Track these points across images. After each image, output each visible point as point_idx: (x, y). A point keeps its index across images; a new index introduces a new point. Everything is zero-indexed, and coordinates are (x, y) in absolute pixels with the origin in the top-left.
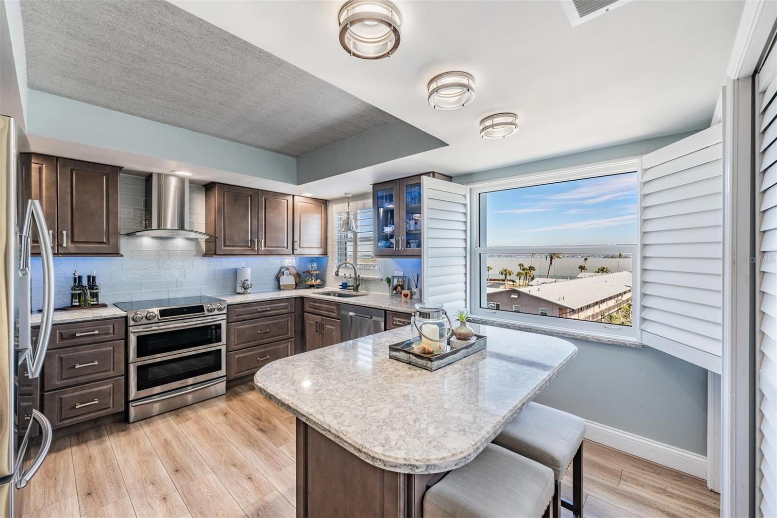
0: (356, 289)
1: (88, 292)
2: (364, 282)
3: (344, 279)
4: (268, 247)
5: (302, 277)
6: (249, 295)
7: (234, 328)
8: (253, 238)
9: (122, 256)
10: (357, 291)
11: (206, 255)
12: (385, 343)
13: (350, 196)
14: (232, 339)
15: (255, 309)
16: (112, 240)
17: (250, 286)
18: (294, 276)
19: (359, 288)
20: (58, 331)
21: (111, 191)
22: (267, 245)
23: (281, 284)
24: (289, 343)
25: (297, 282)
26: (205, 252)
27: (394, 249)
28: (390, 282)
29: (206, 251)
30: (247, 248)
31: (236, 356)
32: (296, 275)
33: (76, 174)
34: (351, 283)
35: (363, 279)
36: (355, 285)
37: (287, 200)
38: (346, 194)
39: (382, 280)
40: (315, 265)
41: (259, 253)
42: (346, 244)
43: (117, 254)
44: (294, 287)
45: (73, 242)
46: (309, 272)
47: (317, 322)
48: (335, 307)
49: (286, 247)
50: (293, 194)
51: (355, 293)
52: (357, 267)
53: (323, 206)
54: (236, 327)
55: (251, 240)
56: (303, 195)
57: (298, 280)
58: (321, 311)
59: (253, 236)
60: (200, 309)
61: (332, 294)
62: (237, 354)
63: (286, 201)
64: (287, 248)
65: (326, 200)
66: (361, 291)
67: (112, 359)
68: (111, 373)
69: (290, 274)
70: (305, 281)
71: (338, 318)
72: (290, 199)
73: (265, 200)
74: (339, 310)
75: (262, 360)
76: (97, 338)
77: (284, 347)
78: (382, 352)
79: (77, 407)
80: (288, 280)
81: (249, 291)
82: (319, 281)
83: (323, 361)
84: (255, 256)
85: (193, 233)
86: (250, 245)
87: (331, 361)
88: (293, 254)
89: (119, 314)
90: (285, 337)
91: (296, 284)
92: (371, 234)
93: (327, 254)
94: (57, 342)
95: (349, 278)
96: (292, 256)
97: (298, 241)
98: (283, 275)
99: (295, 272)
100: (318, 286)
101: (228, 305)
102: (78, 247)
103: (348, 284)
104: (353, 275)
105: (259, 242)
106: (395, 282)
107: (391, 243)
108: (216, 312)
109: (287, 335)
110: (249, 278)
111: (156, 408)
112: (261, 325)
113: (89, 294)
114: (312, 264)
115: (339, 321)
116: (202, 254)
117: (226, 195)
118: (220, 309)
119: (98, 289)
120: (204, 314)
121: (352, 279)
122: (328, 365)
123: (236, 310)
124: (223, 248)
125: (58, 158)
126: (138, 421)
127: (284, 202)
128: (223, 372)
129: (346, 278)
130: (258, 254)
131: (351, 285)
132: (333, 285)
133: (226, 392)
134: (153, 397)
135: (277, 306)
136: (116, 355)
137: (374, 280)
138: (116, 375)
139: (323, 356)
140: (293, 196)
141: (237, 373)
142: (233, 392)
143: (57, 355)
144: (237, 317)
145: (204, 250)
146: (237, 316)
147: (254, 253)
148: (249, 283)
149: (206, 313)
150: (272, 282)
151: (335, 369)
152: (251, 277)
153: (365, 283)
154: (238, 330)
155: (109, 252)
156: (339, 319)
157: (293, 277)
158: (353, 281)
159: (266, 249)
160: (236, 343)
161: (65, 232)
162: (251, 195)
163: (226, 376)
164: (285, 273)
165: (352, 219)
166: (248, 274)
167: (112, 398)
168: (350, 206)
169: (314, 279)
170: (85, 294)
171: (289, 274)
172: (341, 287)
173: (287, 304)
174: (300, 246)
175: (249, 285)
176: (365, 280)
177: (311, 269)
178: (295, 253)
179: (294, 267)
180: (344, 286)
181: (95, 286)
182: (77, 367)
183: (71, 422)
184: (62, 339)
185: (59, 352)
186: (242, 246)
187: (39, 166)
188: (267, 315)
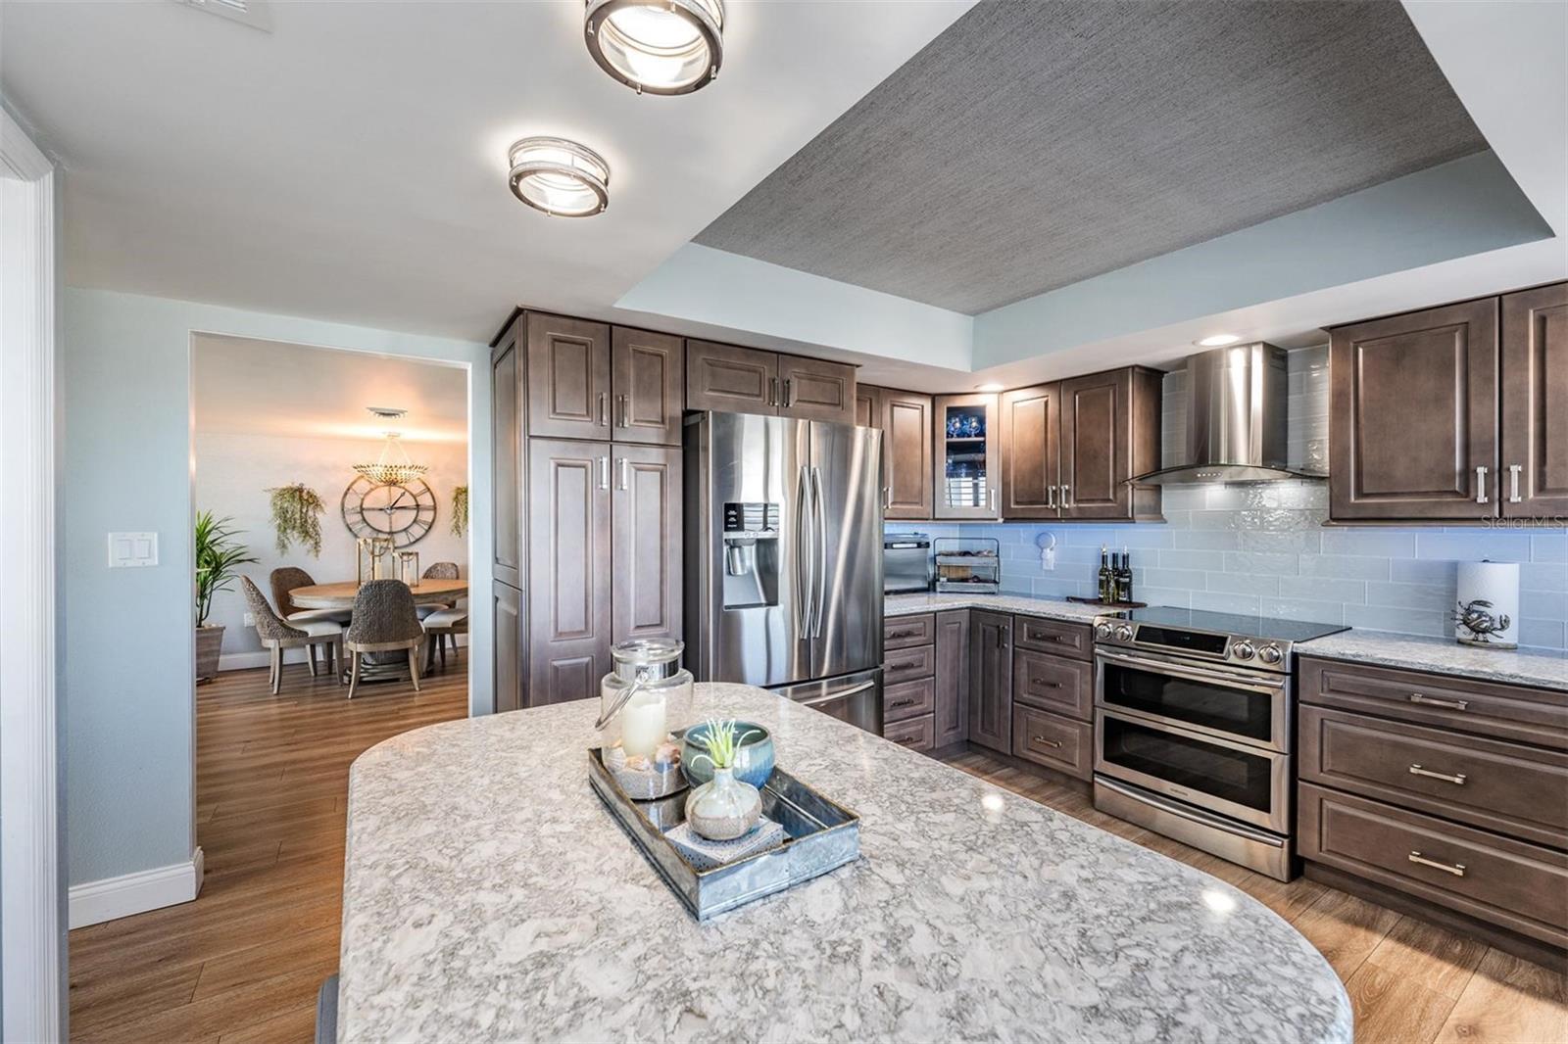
7: (1322, 723)
8: (1472, 466)
9: (1166, 521)
14: (1313, 750)
15: (1401, 691)
16: (1119, 497)
20: (1025, 625)
21: (1119, 412)
30: (1449, 499)
31: (1330, 805)
33: (1080, 398)
41: (1504, 515)
43: (1126, 518)
45: (1076, 501)
54: (1326, 723)
55: (1466, 473)
59: (1475, 459)
62: (1330, 798)
67: (1078, 688)
68: (1079, 712)
76: (1061, 647)
79: (1040, 741)
89: (1085, 619)
94: (1025, 640)
101: (1294, 653)
102: (1083, 509)
105: (1504, 475)
108: (1257, 662)
112: (1427, 749)
116: (1322, 520)
119: (1130, 577)
120: (1224, 658)
123: (1328, 674)
124: (1353, 501)
125: (1061, 381)
126: (1105, 812)
128: (1275, 819)
130: (1501, 518)
133: (1288, 878)
134: (1126, 786)
136: (1083, 685)
138: (1083, 717)
141: (1334, 853)
143: (1024, 658)
144: (1329, 696)
146: (1332, 691)
147: (1481, 514)
149: (1231, 657)
154: (1336, 732)
160: (1324, 767)
162: (1466, 325)
163: (1289, 837)
166: (1496, 585)
167: (1077, 751)
181: (1130, 572)
183: (1035, 758)
184: (1029, 637)
185: (1026, 654)
186: (1426, 494)
187: (1045, 399)
188: (1455, 725)
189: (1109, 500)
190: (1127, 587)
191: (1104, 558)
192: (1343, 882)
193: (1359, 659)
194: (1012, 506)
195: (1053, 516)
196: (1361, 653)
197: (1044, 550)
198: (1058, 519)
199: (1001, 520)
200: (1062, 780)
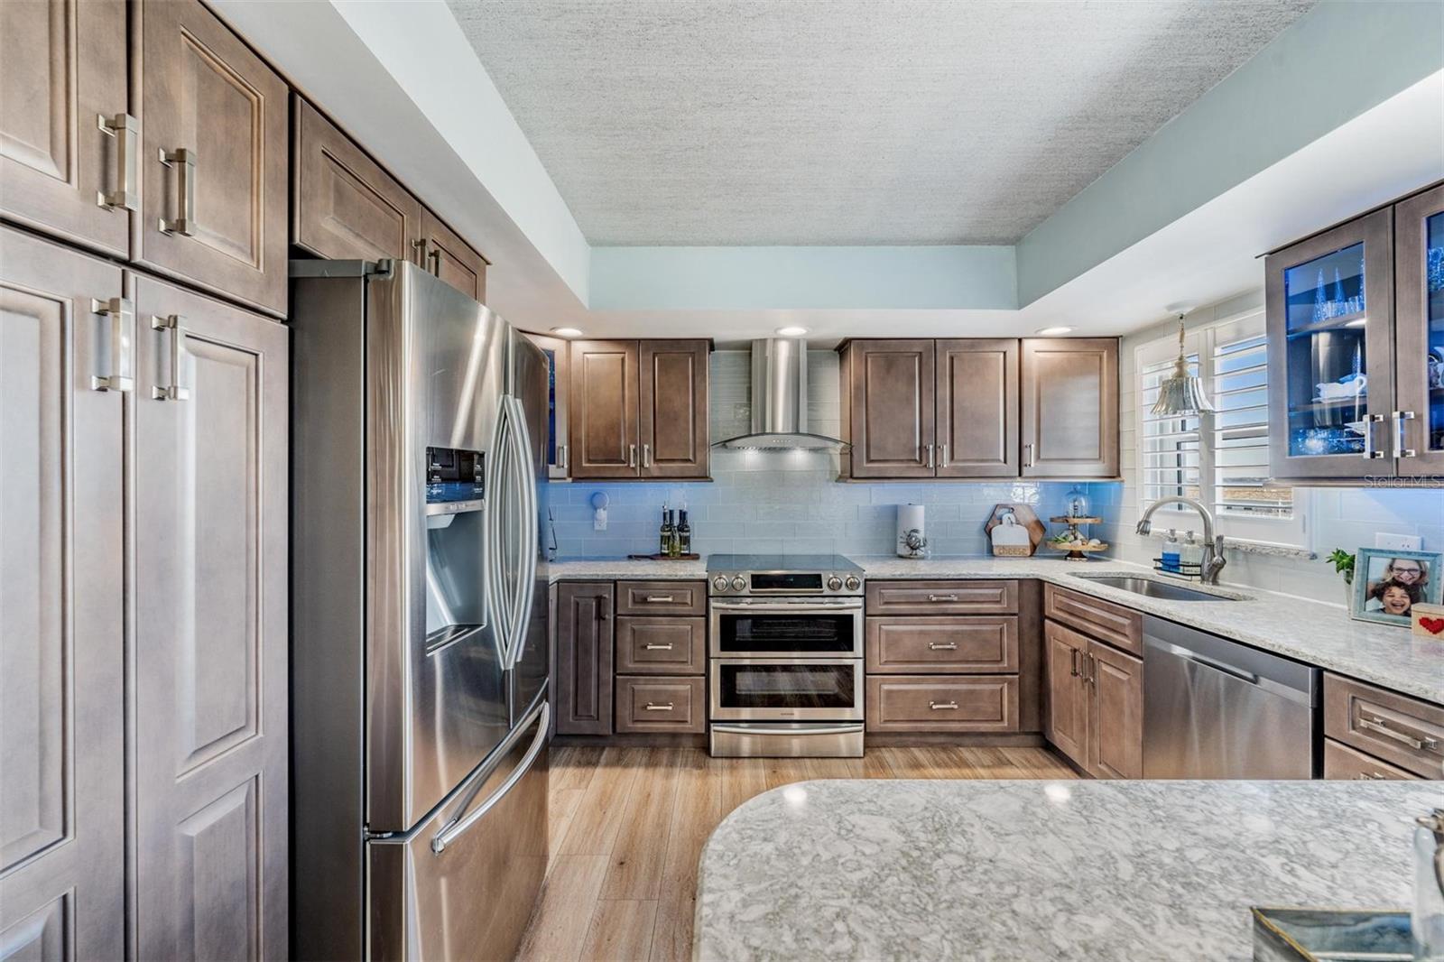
0: (1213, 574)
1: (677, 536)
2: (1240, 556)
3: (1168, 543)
4: (959, 461)
5: (1049, 530)
6: (921, 563)
7: (880, 628)
8: (924, 444)
9: (712, 481)
10: (1215, 582)
11: (841, 479)
12: (1257, 845)
13: (1186, 311)
14: (876, 650)
15: (922, 595)
16: (699, 458)
17: (922, 544)
18: (1027, 527)
19: (1222, 573)
20: (630, 591)
21: (697, 379)
22: (955, 457)
23: (994, 544)
24: (1006, 684)
25: (1036, 543)
26: (839, 473)
27: (1367, 455)
28: (1351, 565)
29: (842, 472)
30: (913, 464)
31: (886, 687)
32: (1033, 525)
33: (659, 360)
34: (1191, 554)
35: (1235, 549)
36: (1206, 564)
37: (1005, 353)
38: (1171, 307)
39: (1314, 557)
40: (1084, 504)
41: (938, 475)
42: (1178, 448)
43: (704, 477)
44: (1029, 553)
45: (656, 460)
46: (1065, 519)
47: (1075, 651)
48: (1127, 622)
49: (1002, 458)
50: (1020, 336)
51: (1206, 587)
52: (1213, 512)
53: (1105, 354)
54: (883, 627)
55: (920, 448)
56: (1046, 333)
57: (1038, 538)
58: (1087, 624)
59: (924, 439)
60: (815, 581)
61: (1129, 582)
62: (884, 682)
63: (1002, 355)
64: (1005, 462)
65: (1117, 338)
66: (1230, 580)
67: (690, 645)
68: (689, 668)
69: (1018, 523)
70: (1057, 541)
71: (1139, 654)
72: (1013, 348)
73: (952, 359)
74: (1138, 630)
75: (938, 709)
76: (671, 608)
77: (993, 692)
78: (1221, 904)
79: (649, 708)
80: (1011, 535)
81: (920, 553)
82: (1095, 543)
83: (941, 846)
84: (932, 480)
85: (816, 439)
86: (918, 458)
87: (967, 857)
88: (1020, 475)
89: (699, 575)
90: (995, 667)
91: (1034, 547)
92: (1264, 416)
93: (1119, 475)
94: (630, 606)
95: (1187, 542)
96: (1019, 479)
97: (1033, 446)
98: (1001, 523)
99: (1030, 518)
100: (1094, 557)
101: (866, 580)
102: (661, 468)
103: (1182, 559)
104: (1199, 535)
105: (938, 450)
106: (1378, 571)
107: (1352, 434)
108: (844, 591)
109: (1000, 665)
110: (920, 526)
111: (746, 745)
112: (936, 631)
113: (678, 538)
114: (1075, 501)
115: (1140, 662)
116: (835, 478)
117: (869, 360)
118: (852, 586)
119: (688, 531)
120: (822, 592)
121: (1196, 545)
122: (944, 875)
123: (882, 591)
124: (865, 465)
125: (639, 340)
126: (722, 757)
127: (998, 360)
128: (857, 712)
129: (1176, 540)
130: (936, 477)
131: (1192, 560)
132: (1136, 559)
133: (864, 753)
134: (741, 725)
135: (974, 594)
136: (695, 641)
137: (1283, 555)
138: (694, 672)
139: (956, 819)
140: (1020, 340)
141: (886, 721)
142: (877, 757)
143: (629, 625)
144: (885, 607)
145: (839, 470)
146: (887, 604)
147: (926, 475)
148: (921, 535)
149: (826, 591)
150: (975, 538)
151: (959, 911)
152: (927, 524)
153: (1247, 560)
154: (888, 633)
155: (696, 475)
156: (1141, 658)
157: (1026, 530)
158: (1201, 552)
159: (954, 464)
160: (883, 660)
161: (646, 447)
162: (920, 353)
163: (864, 721)
164: (1005, 518)
165: (1195, 376)
166: (919, 519)
167: (689, 707)
168: (1185, 339)
169: (1080, 536)
170: (674, 537)
171: (1014, 521)
172: (1160, 565)
173: (999, 591)
174: (1038, 458)
175: (919, 542)
176: (1245, 553)
177: (1071, 514)
178: (1025, 474)
179: (1028, 506)
180: (1170, 563)
181: (687, 526)
182: (649, 647)
183: (643, 728)
184: (635, 602)
185: (631, 621)
186: (902, 461)
187: (622, 355)
188: (949, 612)
189: (688, 460)
190: (685, 541)
191: (665, 514)
192: (900, 739)
193: (902, 577)
194: (584, 465)
195: (633, 475)
196: (904, 573)
197: (598, 511)
198: (637, 478)
199: (570, 480)
200: (666, 740)
